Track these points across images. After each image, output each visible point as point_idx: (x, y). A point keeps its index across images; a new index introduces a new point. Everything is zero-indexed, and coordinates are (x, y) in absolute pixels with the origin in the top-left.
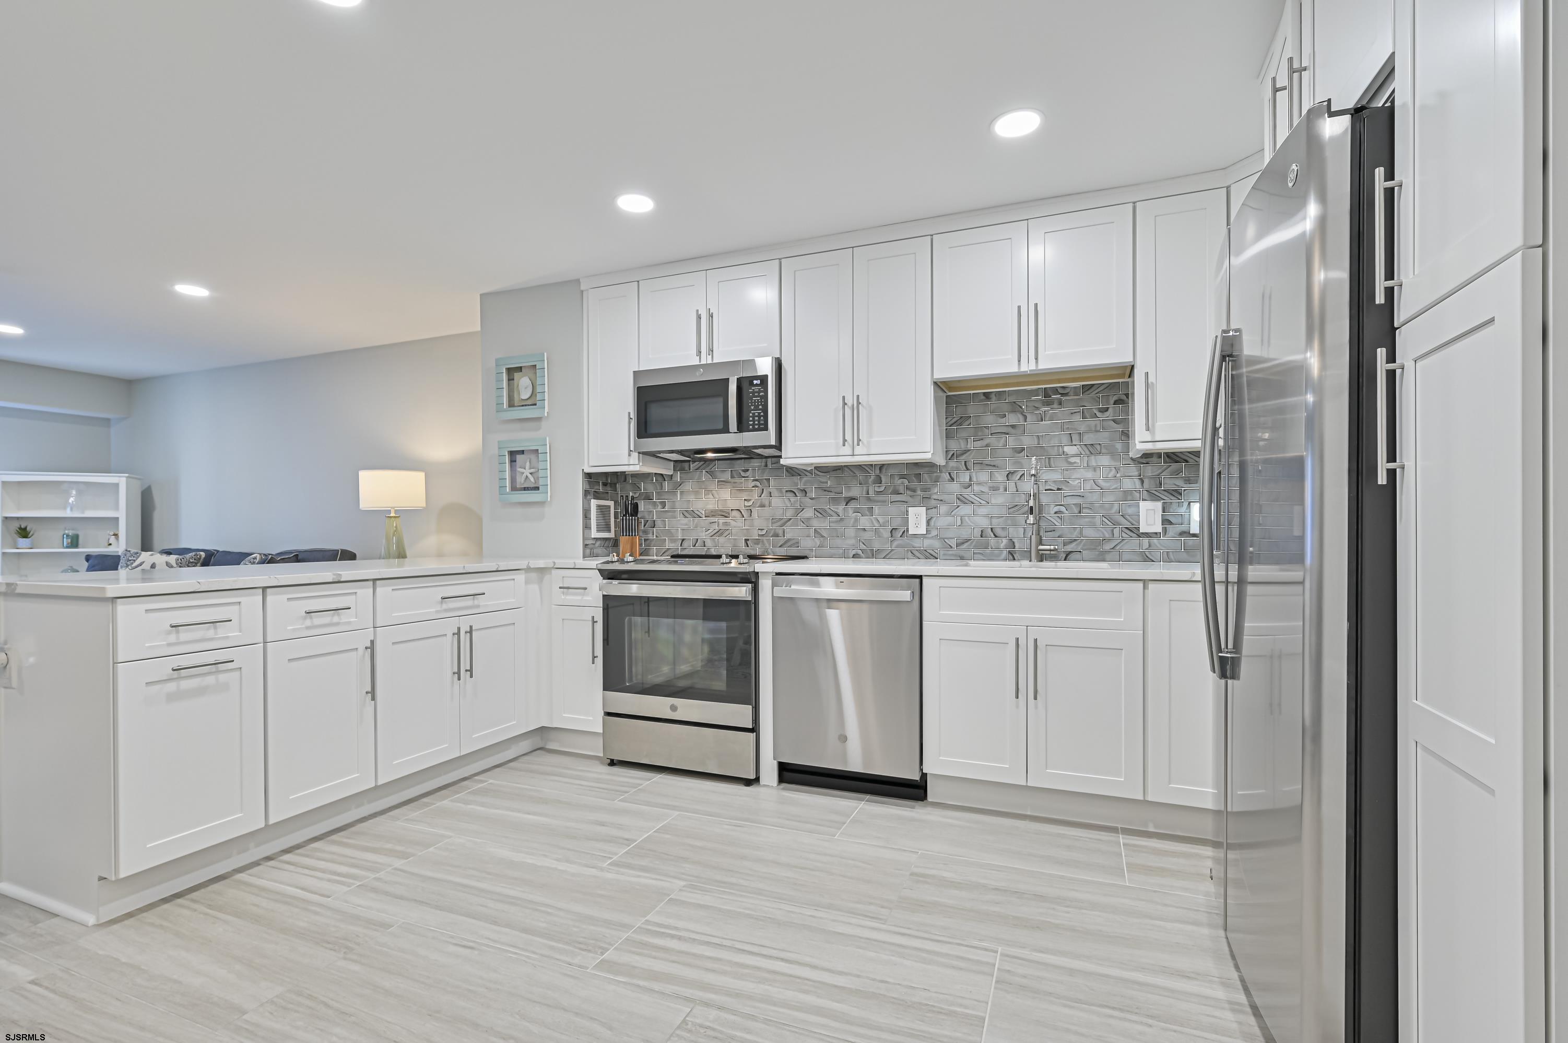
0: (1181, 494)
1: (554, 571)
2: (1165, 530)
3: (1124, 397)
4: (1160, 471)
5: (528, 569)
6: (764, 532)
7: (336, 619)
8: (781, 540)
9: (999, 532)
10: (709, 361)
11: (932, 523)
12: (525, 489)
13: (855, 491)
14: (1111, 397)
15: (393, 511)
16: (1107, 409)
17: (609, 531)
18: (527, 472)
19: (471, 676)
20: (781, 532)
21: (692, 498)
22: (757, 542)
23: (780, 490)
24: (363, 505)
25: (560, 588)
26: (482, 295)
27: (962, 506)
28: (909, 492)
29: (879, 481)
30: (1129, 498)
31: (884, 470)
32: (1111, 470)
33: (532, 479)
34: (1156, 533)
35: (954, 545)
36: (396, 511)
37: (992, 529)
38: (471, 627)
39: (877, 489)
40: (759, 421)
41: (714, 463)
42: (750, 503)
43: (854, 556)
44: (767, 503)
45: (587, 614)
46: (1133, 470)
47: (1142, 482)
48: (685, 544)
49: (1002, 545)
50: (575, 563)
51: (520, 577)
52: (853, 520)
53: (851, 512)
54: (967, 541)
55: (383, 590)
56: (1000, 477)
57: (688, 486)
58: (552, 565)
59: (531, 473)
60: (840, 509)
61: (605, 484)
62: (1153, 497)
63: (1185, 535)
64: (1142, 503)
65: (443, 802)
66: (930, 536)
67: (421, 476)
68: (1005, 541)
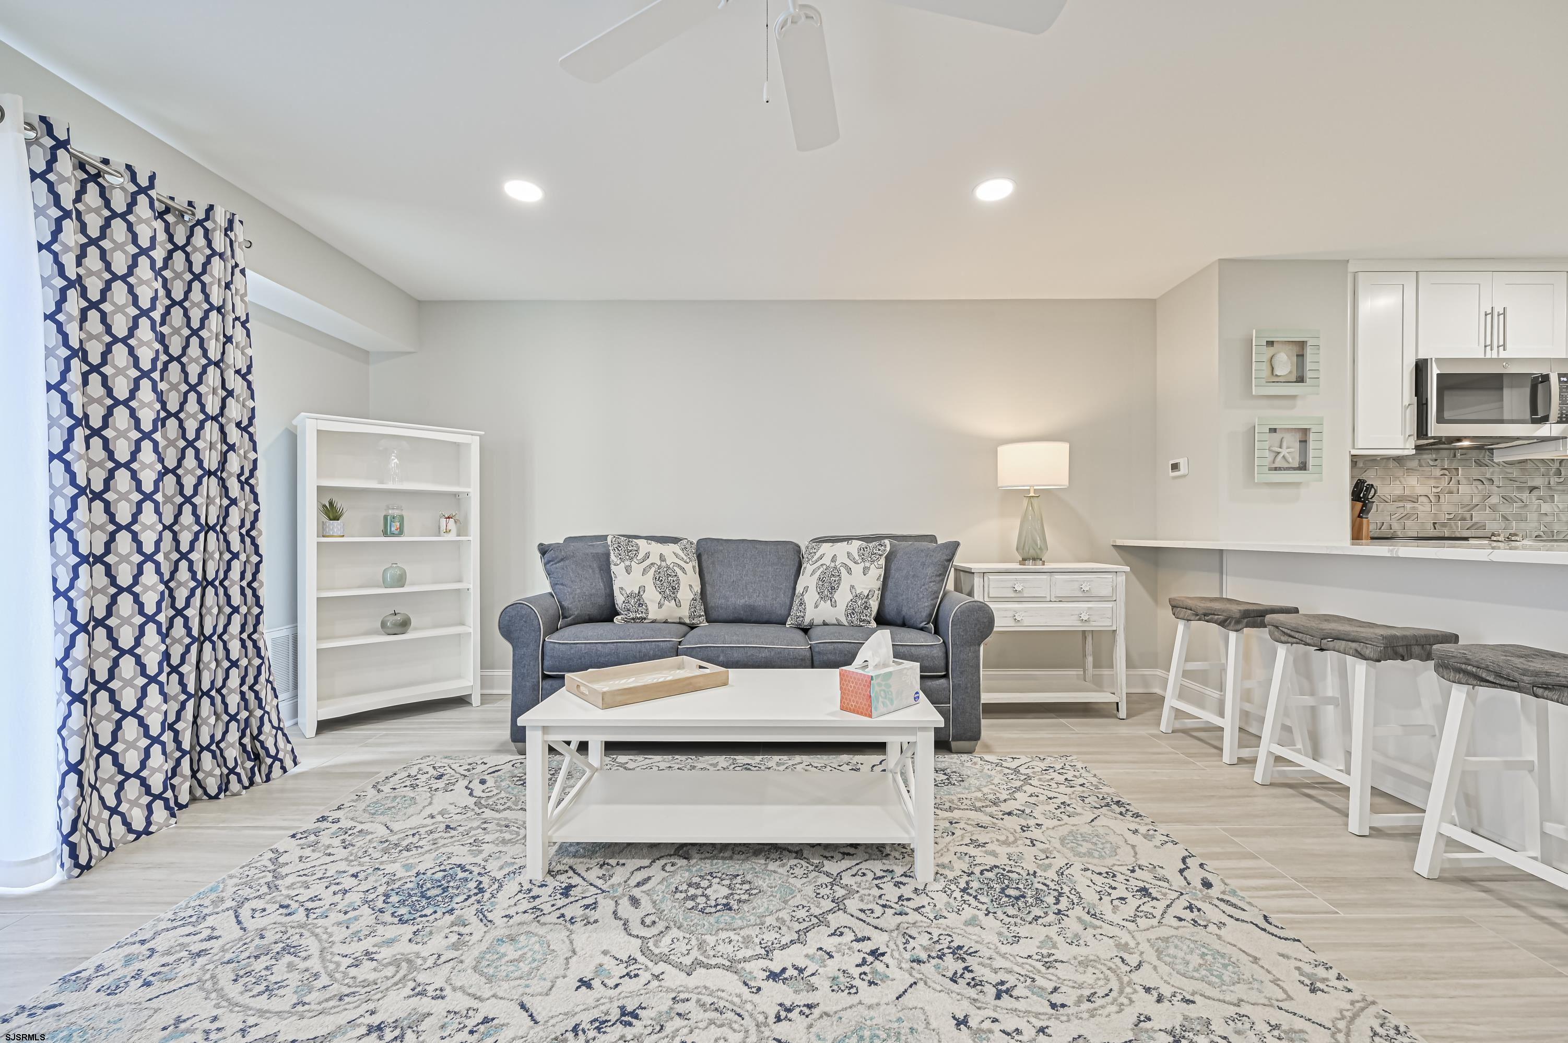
6: (1451, 516)
13: (1537, 482)
15: (1032, 491)
18: (1284, 452)
20: (1468, 517)
22: (1444, 525)
23: (1468, 479)
24: (1002, 482)
33: (1290, 459)
36: (1036, 491)
39: (1558, 480)
44: (1455, 490)
52: (1536, 507)
53: (1534, 499)
60: (1525, 496)
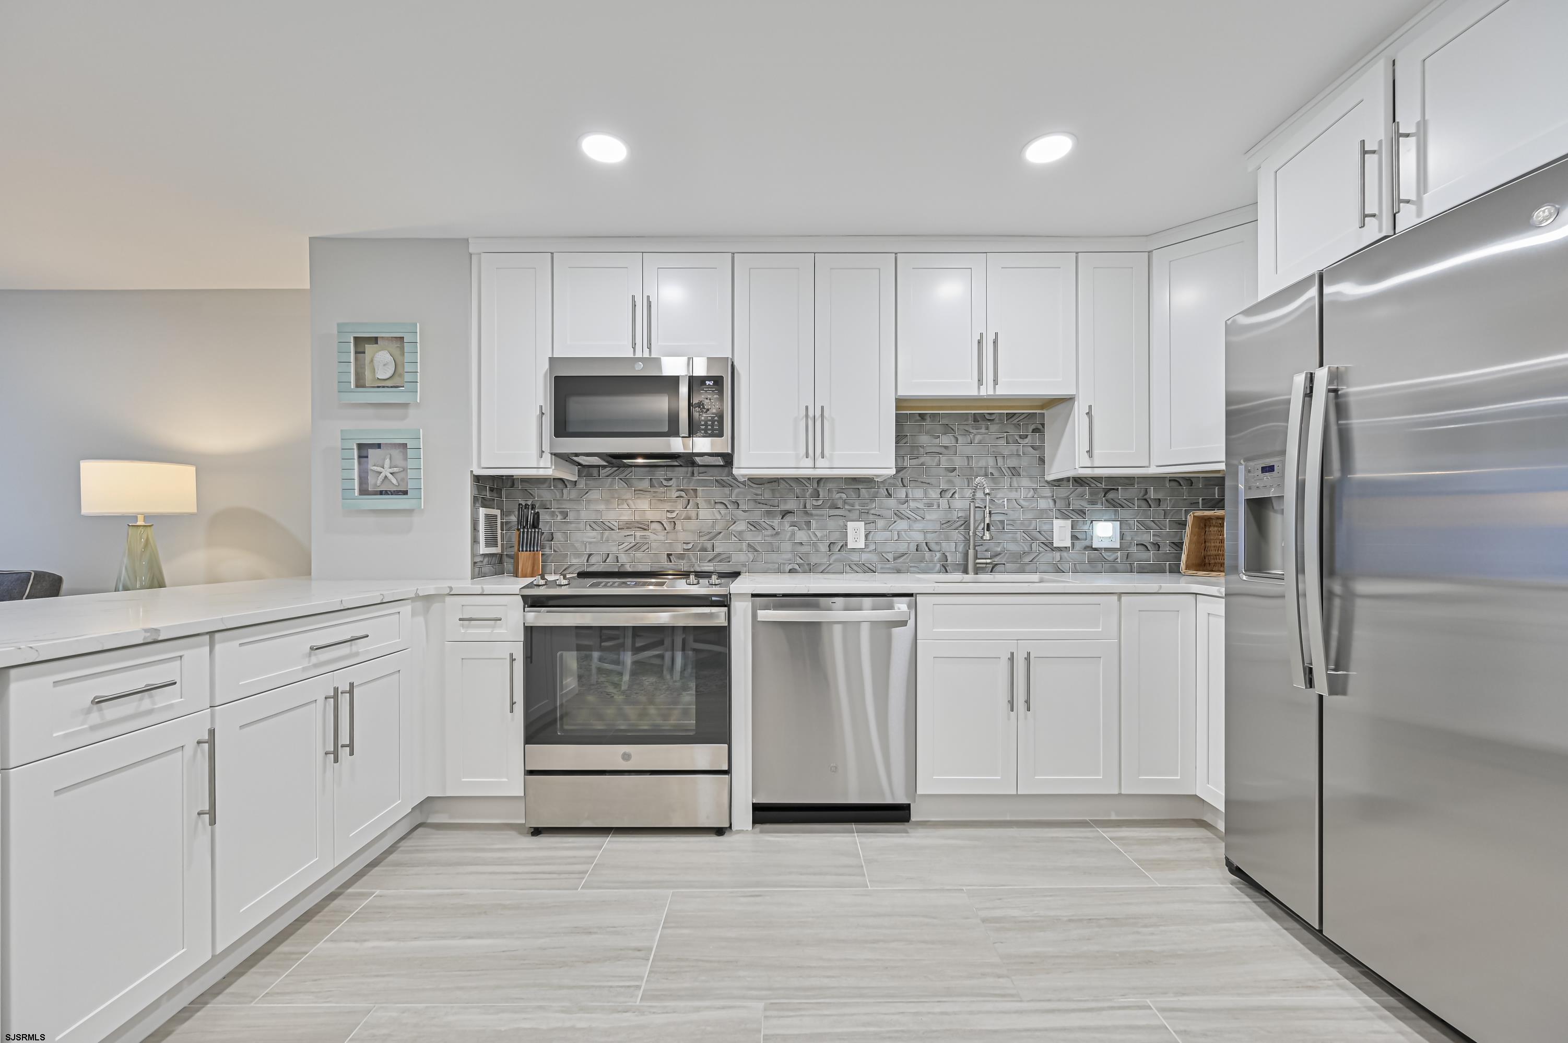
0: (1085, 514)
1: (448, 599)
2: (1073, 544)
3: (1040, 427)
4: (1069, 493)
5: (417, 598)
6: (690, 546)
7: (146, 705)
8: (711, 555)
9: (933, 546)
10: (646, 355)
11: (870, 537)
12: (385, 493)
13: (791, 505)
14: (1029, 426)
15: (140, 518)
16: (1027, 436)
17: (496, 545)
18: (386, 472)
19: (352, 753)
20: (710, 547)
21: (602, 507)
22: (681, 557)
23: (709, 502)
24: (87, 508)
26: (311, 239)
27: (899, 521)
28: (847, 507)
29: (817, 495)
30: (1045, 516)
31: (822, 484)
32: (1030, 491)
33: (394, 481)
34: (1066, 547)
35: (890, 557)
36: (147, 517)
37: (926, 543)
38: (351, 684)
39: (815, 503)
40: (712, 425)
41: (630, 469)
42: (674, 515)
43: (790, 571)
44: (693, 515)
45: (503, 651)
46: (1047, 492)
47: (1055, 502)
48: (593, 560)
49: (936, 559)
51: (406, 609)
52: (789, 534)
53: (787, 526)
54: (903, 555)
55: (226, 647)
56: (934, 494)
57: (594, 495)
58: (447, 591)
59: (391, 473)
60: (776, 522)
61: (492, 490)
62: (1066, 517)
63: (1088, 549)
64: (1055, 521)
66: (868, 550)
67: (192, 469)
68: (938, 555)
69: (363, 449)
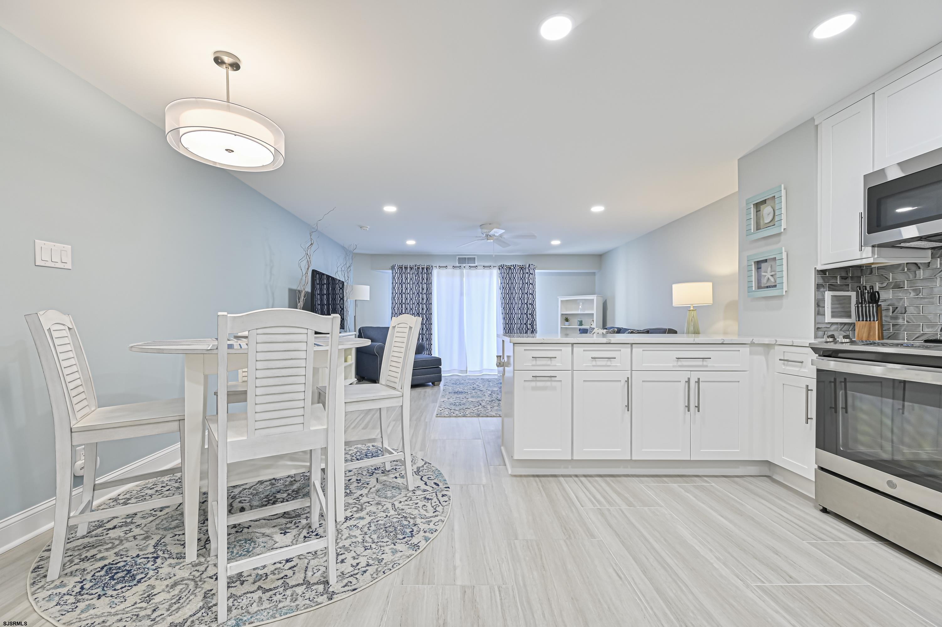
1: (776, 347)
5: (752, 344)
7: (609, 363)
12: (767, 287)
15: (692, 307)
17: (849, 316)
18: (768, 275)
19: (699, 411)
24: (675, 303)
25: (780, 360)
26: (739, 159)
33: (772, 280)
36: (694, 307)
38: (699, 379)
45: (803, 383)
50: (793, 341)
51: (746, 349)
55: (637, 350)
58: (774, 342)
59: (772, 276)
61: (842, 278)
65: (674, 484)
67: (710, 284)
69: (759, 264)
